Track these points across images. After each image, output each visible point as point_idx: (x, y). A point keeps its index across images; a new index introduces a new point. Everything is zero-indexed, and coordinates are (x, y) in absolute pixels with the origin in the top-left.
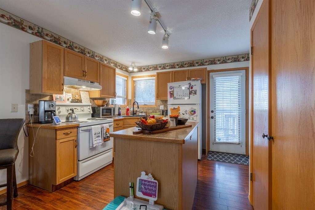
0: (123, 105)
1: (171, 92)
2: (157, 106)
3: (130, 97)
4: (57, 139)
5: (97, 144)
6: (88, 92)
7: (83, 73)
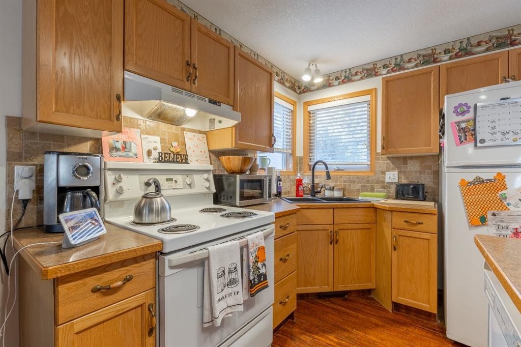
0: (285, 170)
1: (463, 125)
2: (375, 173)
3: (300, 153)
4: (59, 323)
5: (229, 310)
6: (204, 136)
7: (187, 71)
